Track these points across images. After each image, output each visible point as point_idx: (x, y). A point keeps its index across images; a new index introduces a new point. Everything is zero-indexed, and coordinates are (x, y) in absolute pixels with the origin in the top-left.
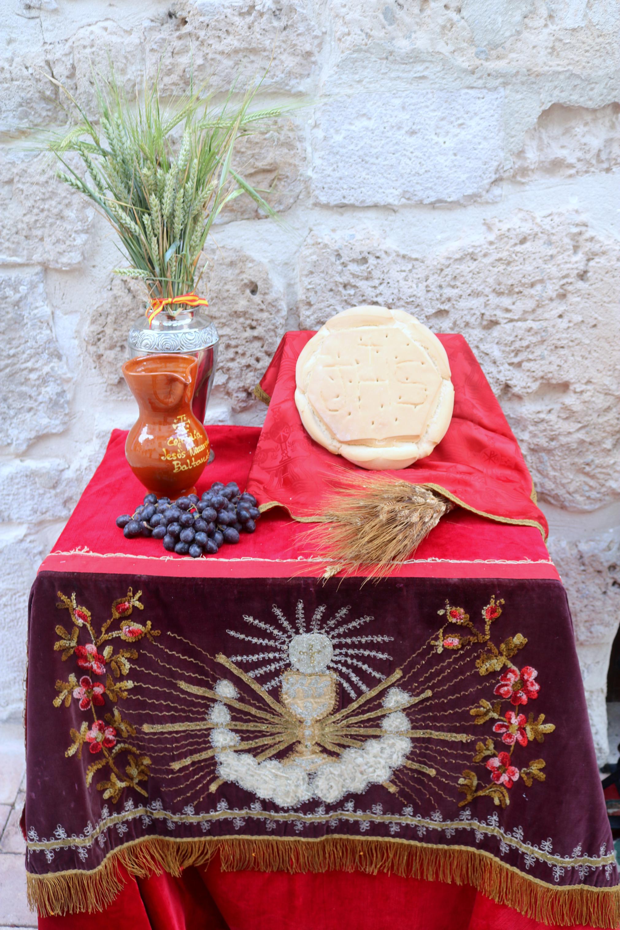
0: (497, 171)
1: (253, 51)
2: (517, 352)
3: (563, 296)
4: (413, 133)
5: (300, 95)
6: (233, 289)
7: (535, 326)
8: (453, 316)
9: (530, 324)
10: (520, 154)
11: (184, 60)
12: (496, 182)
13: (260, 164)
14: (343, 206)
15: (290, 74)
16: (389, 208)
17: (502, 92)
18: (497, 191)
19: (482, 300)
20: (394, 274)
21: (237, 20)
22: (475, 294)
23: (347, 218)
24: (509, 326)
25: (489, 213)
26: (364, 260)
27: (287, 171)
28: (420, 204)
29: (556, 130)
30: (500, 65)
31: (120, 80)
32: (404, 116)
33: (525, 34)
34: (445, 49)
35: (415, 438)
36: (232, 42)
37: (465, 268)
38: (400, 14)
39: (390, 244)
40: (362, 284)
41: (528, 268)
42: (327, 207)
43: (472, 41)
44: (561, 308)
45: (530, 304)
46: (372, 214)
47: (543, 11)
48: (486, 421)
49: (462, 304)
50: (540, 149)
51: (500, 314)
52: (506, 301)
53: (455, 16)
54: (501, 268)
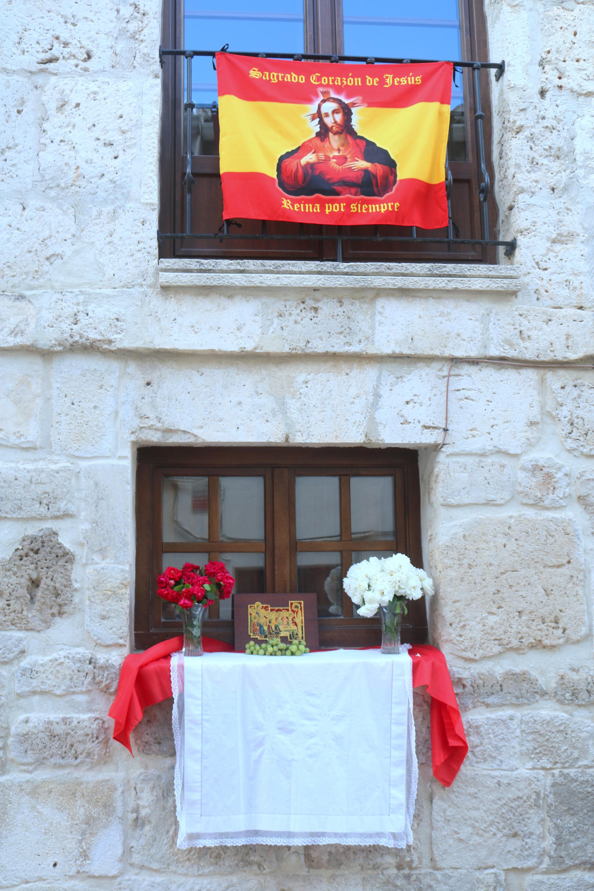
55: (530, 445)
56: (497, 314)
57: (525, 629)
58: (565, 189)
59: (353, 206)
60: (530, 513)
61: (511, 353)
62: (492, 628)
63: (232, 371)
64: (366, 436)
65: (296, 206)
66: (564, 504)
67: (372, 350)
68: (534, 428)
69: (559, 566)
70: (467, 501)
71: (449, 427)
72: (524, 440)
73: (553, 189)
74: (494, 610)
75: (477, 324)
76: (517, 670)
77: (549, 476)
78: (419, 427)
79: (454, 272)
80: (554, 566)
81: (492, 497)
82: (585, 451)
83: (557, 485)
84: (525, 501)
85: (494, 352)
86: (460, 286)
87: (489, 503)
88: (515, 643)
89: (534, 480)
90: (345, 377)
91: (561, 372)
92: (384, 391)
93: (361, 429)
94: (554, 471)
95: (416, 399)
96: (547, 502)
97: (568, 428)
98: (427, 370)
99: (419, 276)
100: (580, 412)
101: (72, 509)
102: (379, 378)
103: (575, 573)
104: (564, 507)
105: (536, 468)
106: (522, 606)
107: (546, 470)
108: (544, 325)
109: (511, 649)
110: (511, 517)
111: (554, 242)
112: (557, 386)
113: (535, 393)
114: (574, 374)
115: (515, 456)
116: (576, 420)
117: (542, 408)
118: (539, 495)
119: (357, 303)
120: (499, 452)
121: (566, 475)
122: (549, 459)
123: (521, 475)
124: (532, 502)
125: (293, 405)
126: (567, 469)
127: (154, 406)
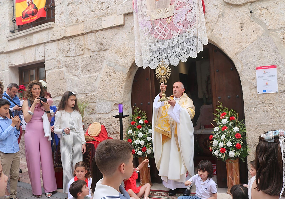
0: (111, 110)
1: (92, 99)
2: (114, 129)
3: (118, 123)
4: (104, 106)
5: (95, 103)
6: (90, 121)
7: (115, 126)
8: (108, 124)
9: (115, 125)
10: (113, 108)
11: (87, 99)
12: (111, 111)
13: (93, 109)
14: (99, 113)
15: (94, 101)
16: (102, 113)
17: (111, 102)
18: (111, 112)
19: (110, 123)
20: (103, 120)
21: (90, 96)
22: (110, 122)
23: (99, 114)
24: (113, 126)
25: (111, 114)
26: (100, 118)
27: (94, 110)
28: (105, 113)
29: (116, 106)
30: (110, 100)
31: (82, 101)
32: (103, 104)
33: (112, 97)
34: (106, 98)
35: (95, 134)
36: (90, 98)
37: (108, 119)
38: (102, 95)
39: (103, 117)
40: (100, 121)
41: (114, 119)
42: (98, 113)
43: (108, 98)
44: (117, 124)
45: (115, 123)
46: (101, 114)
47: (114, 95)
48: (104, 134)
49: (109, 123)
50: (115, 108)
51: (112, 124)
52: (113, 123)
53: (107, 95)
54: (112, 119)
55: (57, 56)
56: (50, 32)
57: (58, 92)
58: (63, 3)
59: (31, 18)
60: (57, 70)
61: (52, 39)
62: (53, 92)
63: (18, 52)
64: (35, 60)
65: (24, 20)
66: (62, 67)
67: (33, 44)
68: (58, 53)
69: (62, 79)
70: (48, 69)
71: (45, 56)
72: (56, 56)
73: (60, 3)
74: (53, 89)
75: (47, 35)
76: (58, 100)
77: (60, 62)
78: (41, 56)
79: (42, 26)
80: (61, 79)
81: (52, 68)
82: (65, 56)
83: (61, 64)
84: (56, 67)
85: (49, 40)
86: (43, 29)
87: (52, 69)
88: (57, 95)
89: (58, 63)
90: (31, 50)
91: (61, 41)
92: (37, 51)
93: (34, 59)
94: (60, 61)
95: (41, 51)
96: (60, 67)
97: (62, 52)
98: (42, 46)
99: (37, 28)
100: (64, 48)
101: (3, 79)
102: (36, 49)
103: (64, 80)
104: (63, 67)
105: (58, 61)
106: (57, 87)
107: (59, 61)
108: (57, 32)
109: (56, 96)
110: (55, 71)
111: (61, 14)
112: (60, 44)
113: (57, 46)
114: (63, 40)
115: (55, 59)
116: (63, 50)
117: (58, 49)
118: (58, 66)
119: (31, 36)
120: (53, 59)
121: (62, 61)
122: (60, 59)
123: (56, 62)
124: (57, 67)
125: (25, 56)
126: (62, 60)
127: (10, 61)
